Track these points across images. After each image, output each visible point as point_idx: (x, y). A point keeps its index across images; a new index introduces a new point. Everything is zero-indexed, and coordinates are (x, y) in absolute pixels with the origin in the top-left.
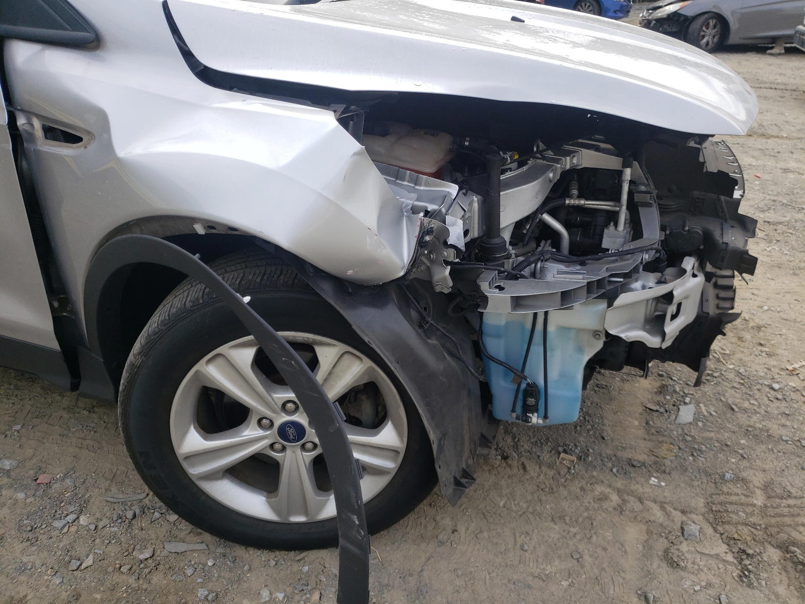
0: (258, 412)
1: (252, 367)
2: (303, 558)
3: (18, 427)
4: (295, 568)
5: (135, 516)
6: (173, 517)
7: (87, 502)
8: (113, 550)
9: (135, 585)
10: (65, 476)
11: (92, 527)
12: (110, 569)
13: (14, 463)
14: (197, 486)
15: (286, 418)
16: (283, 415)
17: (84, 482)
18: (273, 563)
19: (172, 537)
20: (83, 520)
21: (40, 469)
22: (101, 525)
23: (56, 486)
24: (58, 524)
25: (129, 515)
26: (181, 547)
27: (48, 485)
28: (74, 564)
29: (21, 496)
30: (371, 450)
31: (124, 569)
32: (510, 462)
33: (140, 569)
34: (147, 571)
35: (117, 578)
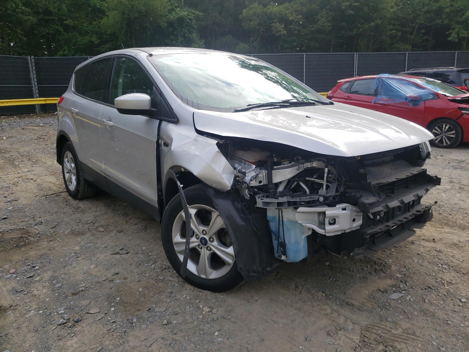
0: (196, 233)
1: (194, 216)
2: (202, 291)
3: (152, 240)
4: (198, 293)
5: (165, 268)
6: (175, 272)
7: (156, 262)
8: (155, 274)
9: (154, 283)
10: (155, 255)
11: (153, 268)
12: (151, 278)
13: (146, 248)
14: (176, 254)
15: (203, 236)
16: (202, 234)
17: (159, 257)
18: (192, 290)
19: (171, 276)
20: (153, 266)
21: (151, 252)
22: (156, 268)
23: (152, 257)
24: (146, 265)
25: (164, 268)
26: (172, 279)
27: (150, 256)
28: (144, 274)
29: (142, 256)
30: (226, 254)
31: (154, 279)
32: (297, 289)
33: (157, 281)
34: (159, 281)
35: (152, 280)
